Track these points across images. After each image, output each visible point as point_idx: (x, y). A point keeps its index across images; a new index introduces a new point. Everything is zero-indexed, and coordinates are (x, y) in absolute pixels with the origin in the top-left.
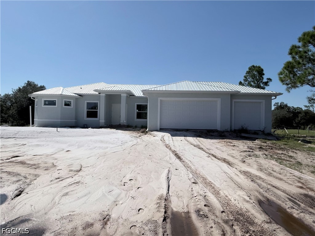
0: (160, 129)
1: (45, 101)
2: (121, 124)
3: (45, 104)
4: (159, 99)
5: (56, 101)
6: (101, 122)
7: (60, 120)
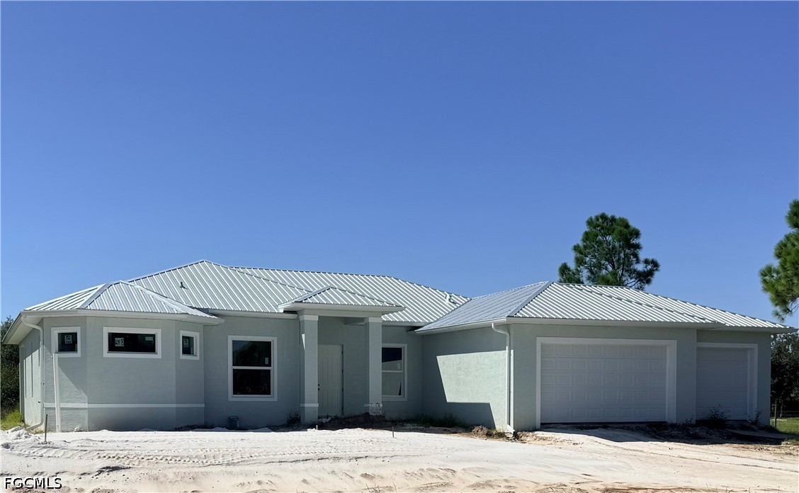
0: (541, 424)
1: (112, 337)
2: (371, 413)
3: (112, 348)
4: (540, 340)
5: (154, 336)
6: (308, 408)
7: (174, 406)
